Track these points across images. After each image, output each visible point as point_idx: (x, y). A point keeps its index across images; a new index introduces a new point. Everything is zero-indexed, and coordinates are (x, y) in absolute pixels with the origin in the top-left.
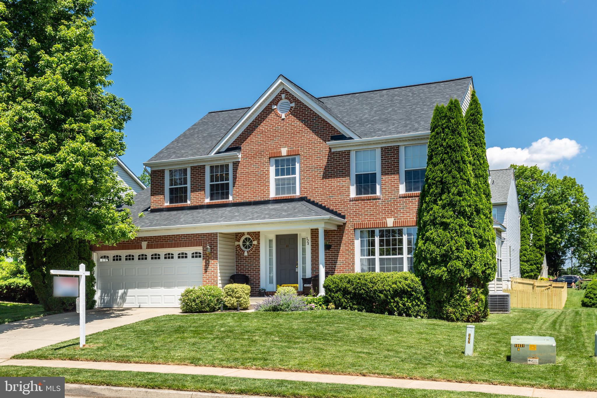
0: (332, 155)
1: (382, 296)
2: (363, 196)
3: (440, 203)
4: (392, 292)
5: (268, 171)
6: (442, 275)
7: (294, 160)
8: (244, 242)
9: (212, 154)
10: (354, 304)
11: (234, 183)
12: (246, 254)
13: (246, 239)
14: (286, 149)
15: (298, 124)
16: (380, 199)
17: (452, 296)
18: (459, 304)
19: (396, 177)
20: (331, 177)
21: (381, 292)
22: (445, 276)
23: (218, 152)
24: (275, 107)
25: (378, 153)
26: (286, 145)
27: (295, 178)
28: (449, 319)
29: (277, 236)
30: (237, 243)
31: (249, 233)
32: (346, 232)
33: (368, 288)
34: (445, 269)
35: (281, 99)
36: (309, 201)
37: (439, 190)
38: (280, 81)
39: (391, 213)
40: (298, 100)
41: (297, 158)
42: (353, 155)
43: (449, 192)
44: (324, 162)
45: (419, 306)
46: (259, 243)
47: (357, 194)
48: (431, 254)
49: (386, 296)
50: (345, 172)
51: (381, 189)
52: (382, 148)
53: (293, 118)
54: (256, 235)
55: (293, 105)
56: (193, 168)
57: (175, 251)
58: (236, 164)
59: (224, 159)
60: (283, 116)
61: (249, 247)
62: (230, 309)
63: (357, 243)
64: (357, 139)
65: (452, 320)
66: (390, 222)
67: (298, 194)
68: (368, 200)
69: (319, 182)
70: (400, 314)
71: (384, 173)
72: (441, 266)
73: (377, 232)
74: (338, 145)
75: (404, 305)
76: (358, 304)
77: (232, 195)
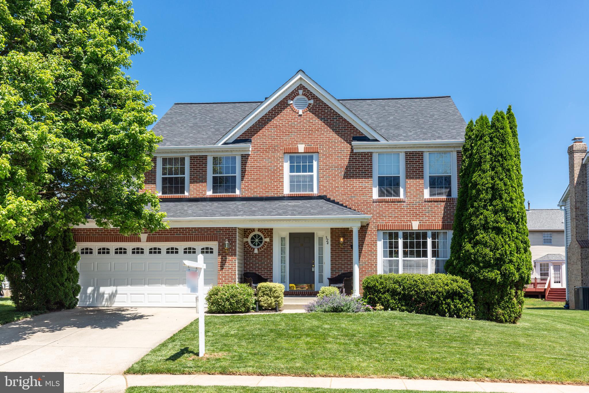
0: (353, 155)
1: (434, 297)
2: (385, 198)
3: (490, 208)
4: (445, 294)
5: (282, 166)
6: (496, 278)
7: (311, 159)
8: (252, 238)
9: (220, 144)
10: (402, 305)
11: (243, 177)
12: (256, 251)
13: (255, 236)
14: (303, 146)
15: (317, 122)
16: (404, 202)
17: (502, 298)
18: (508, 306)
19: (421, 181)
20: (353, 177)
21: (433, 293)
22: (499, 279)
23: (225, 143)
24: (292, 102)
25: (402, 157)
26: (303, 142)
27: (312, 177)
28: (498, 320)
29: (291, 235)
30: (245, 240)
31: (259, 230)
32: (369, 233)
33: (420, 289)
34: (499, 272)
35: (298, 94)
36: (329, 200)
37: (490, 196)
38: (299, 76)
39: (416, 216)
40: (317, 98)
41: (315, 156)
42: (375, 157)
43: (501, 198)
44: (346, 162)
45: (468, 307)
46: (271, 241)
47: (379, 196)
48: (483, 258)
49: (438, 297)
50: (367, 174)
51: (406, 192)
52: (406, 153)
53: (311, 115)
54: (269, 232)
55: (312, 102)
56: (192, 158)
57: (181, 246)
58: (245, 158)
59: (231, 151)
60: (301, 112)
61: (258, 245)
62: (266, 309)
63: (380, 245)
64: (383, 142)
65: (501, 322)
66: (415, 225)
67: (315, 192)
68: (392, 202)
69: (340, 182)
70: (451, 316)
71: (408, 177)
72: (493, 269)
73: (400, 234)
74: (360, 146)
75: (455, 306)
76: (406, 305)
77: (240, 189)
